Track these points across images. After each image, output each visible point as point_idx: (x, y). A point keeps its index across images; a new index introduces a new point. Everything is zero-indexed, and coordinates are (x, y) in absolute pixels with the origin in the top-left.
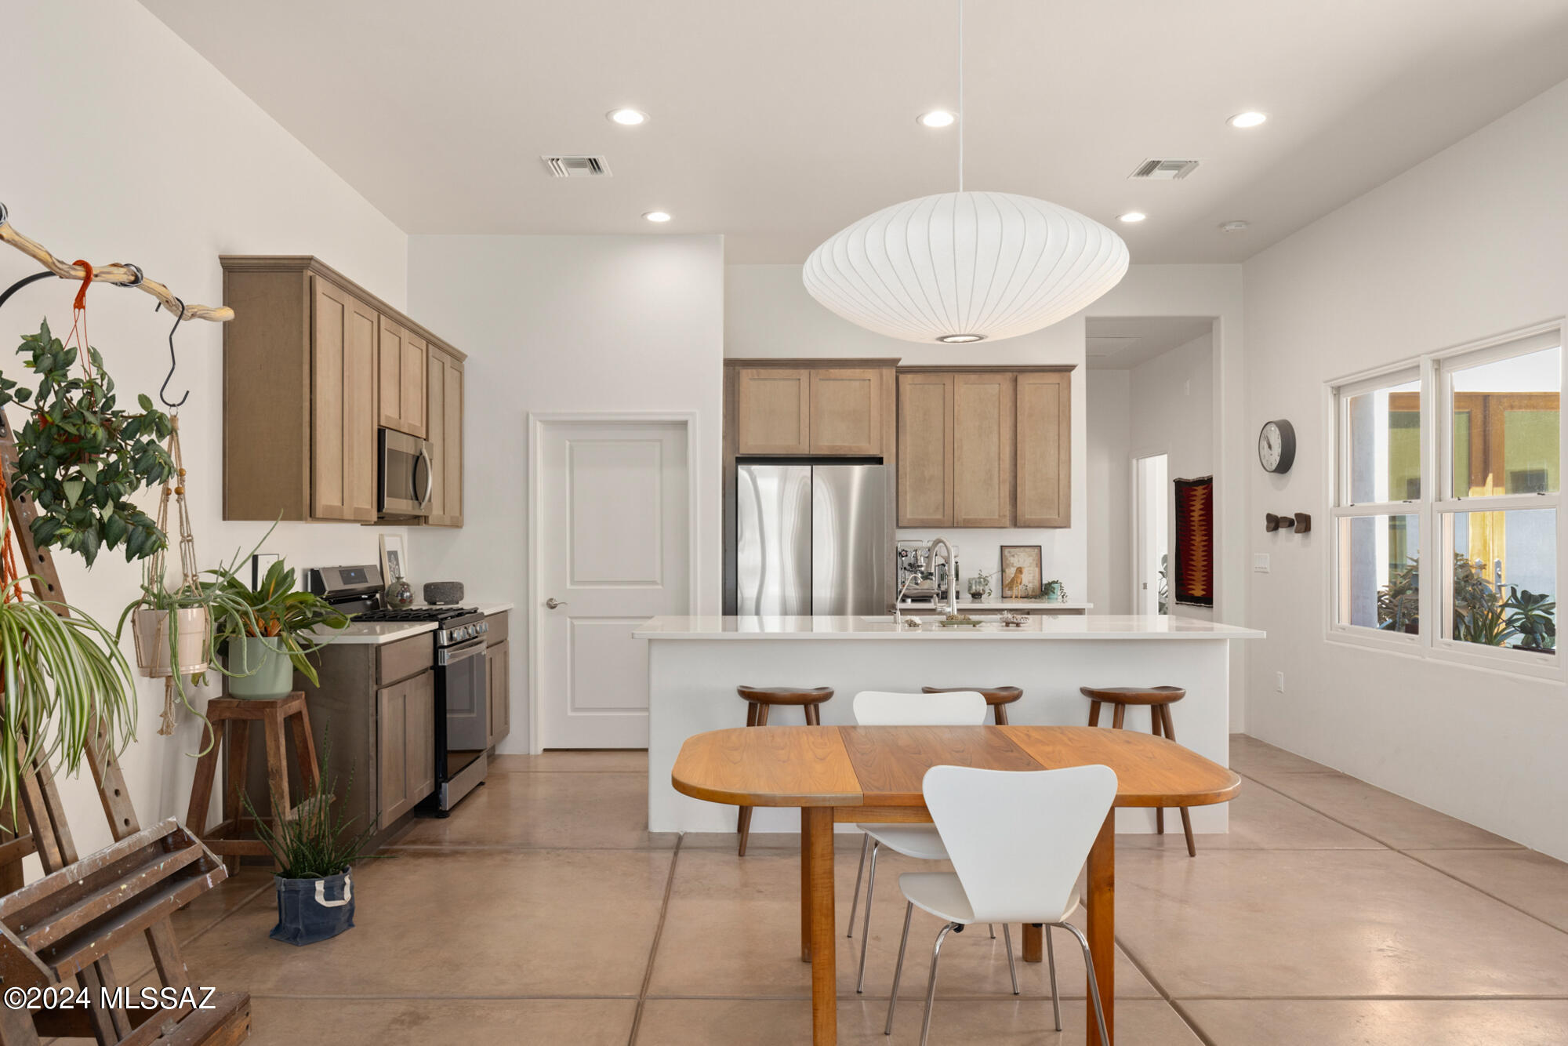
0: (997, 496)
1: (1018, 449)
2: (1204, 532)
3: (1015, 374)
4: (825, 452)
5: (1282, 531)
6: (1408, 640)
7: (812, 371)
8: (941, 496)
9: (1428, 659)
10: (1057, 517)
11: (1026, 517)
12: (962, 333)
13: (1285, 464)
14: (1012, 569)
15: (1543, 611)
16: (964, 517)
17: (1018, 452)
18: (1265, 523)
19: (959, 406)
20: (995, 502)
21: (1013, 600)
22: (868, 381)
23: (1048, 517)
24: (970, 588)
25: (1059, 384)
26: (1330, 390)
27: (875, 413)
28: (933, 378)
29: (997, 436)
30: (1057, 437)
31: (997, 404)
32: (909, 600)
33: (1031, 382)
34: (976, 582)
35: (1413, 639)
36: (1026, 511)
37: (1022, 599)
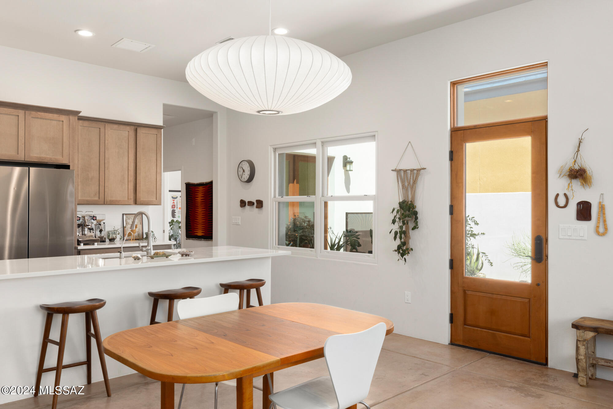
0: (127, 188)
1: (137, 165)
2: (203, 207)
3: (136, 127)
4: (35, 160)
5: (247, 207)
6: (309, 251)
7: (27, 112)
8: (98, 188)
9: (319, 258)
10: (155, 199)
11: (141, 199)
12: (270, 109)
13: (250, 179)
14: (128, 225)
15: (356, 238)
16: (110, 199)
17: (137, 167)
18: (239, 203)
19: (108, 140)
20: (125, 191)
21: (132, 241)
22: (61, 122)
23: (151, 200)
24: (109, 236)
25: (157, 134)
26: (272, 149)
27: (65, 139)
28: (94, 124)
29: (127, 158)
30: (156, 161)
31: (127, 142)
32: (82, 244)
33: (144, 132)
34: (112, 233)
35: (312, 251)
36: (141, 196)
37: (136, 241)
